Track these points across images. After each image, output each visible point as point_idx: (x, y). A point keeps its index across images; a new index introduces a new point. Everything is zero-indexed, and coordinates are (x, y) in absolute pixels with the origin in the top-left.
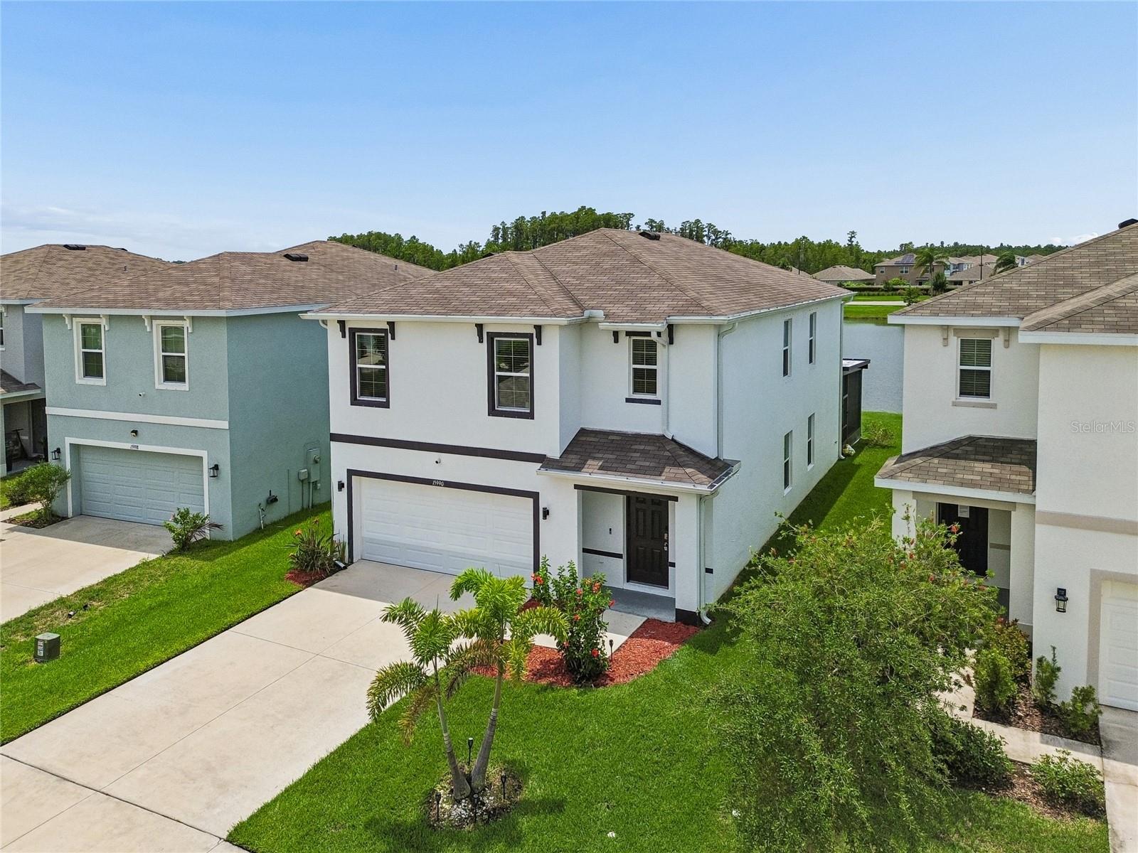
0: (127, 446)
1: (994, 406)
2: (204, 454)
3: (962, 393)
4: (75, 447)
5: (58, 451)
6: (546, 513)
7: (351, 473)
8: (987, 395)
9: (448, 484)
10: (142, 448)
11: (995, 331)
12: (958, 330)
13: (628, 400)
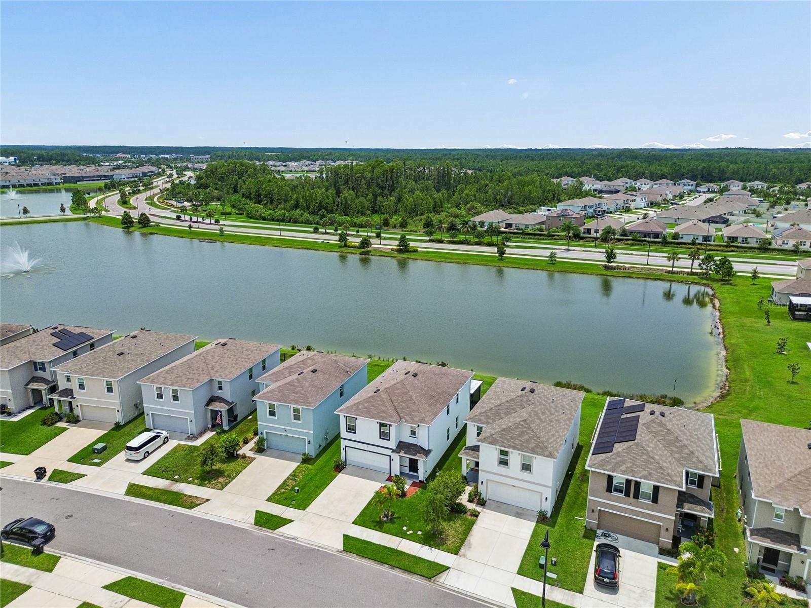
0: (284, 434)
2: (306, 438)
4: (266, 432)
5: (262, 433)
6: (392, 460)
7: (346, 446)
9: (370, 451)
10: (288, 435)
13: (410, 436)
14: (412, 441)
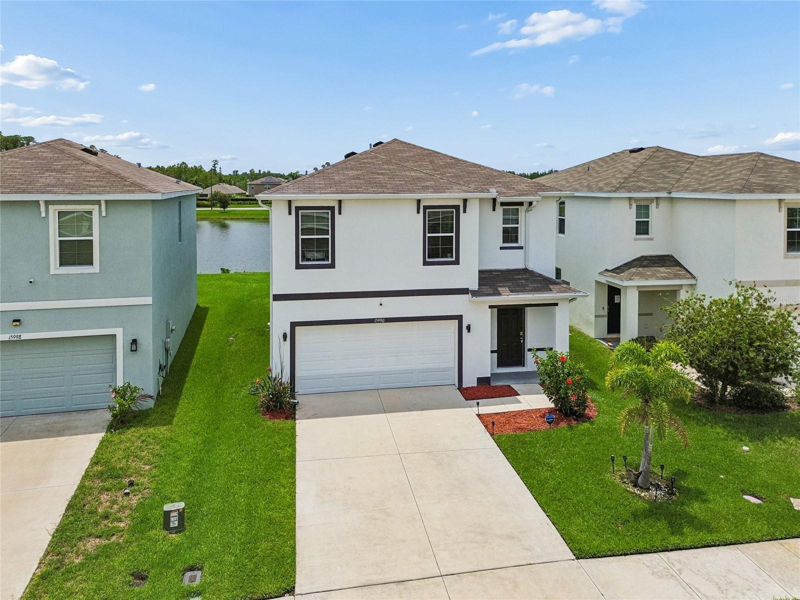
1: (652, 239)
2: (117, 331)
3: (637, 234)
6: (469, 328)
7: (294, 325)
8: (647, 233)
9: (388, 320)
11: (651, 200)
12: (636, 200)
13: (501, 248)
14: (511, 260)
